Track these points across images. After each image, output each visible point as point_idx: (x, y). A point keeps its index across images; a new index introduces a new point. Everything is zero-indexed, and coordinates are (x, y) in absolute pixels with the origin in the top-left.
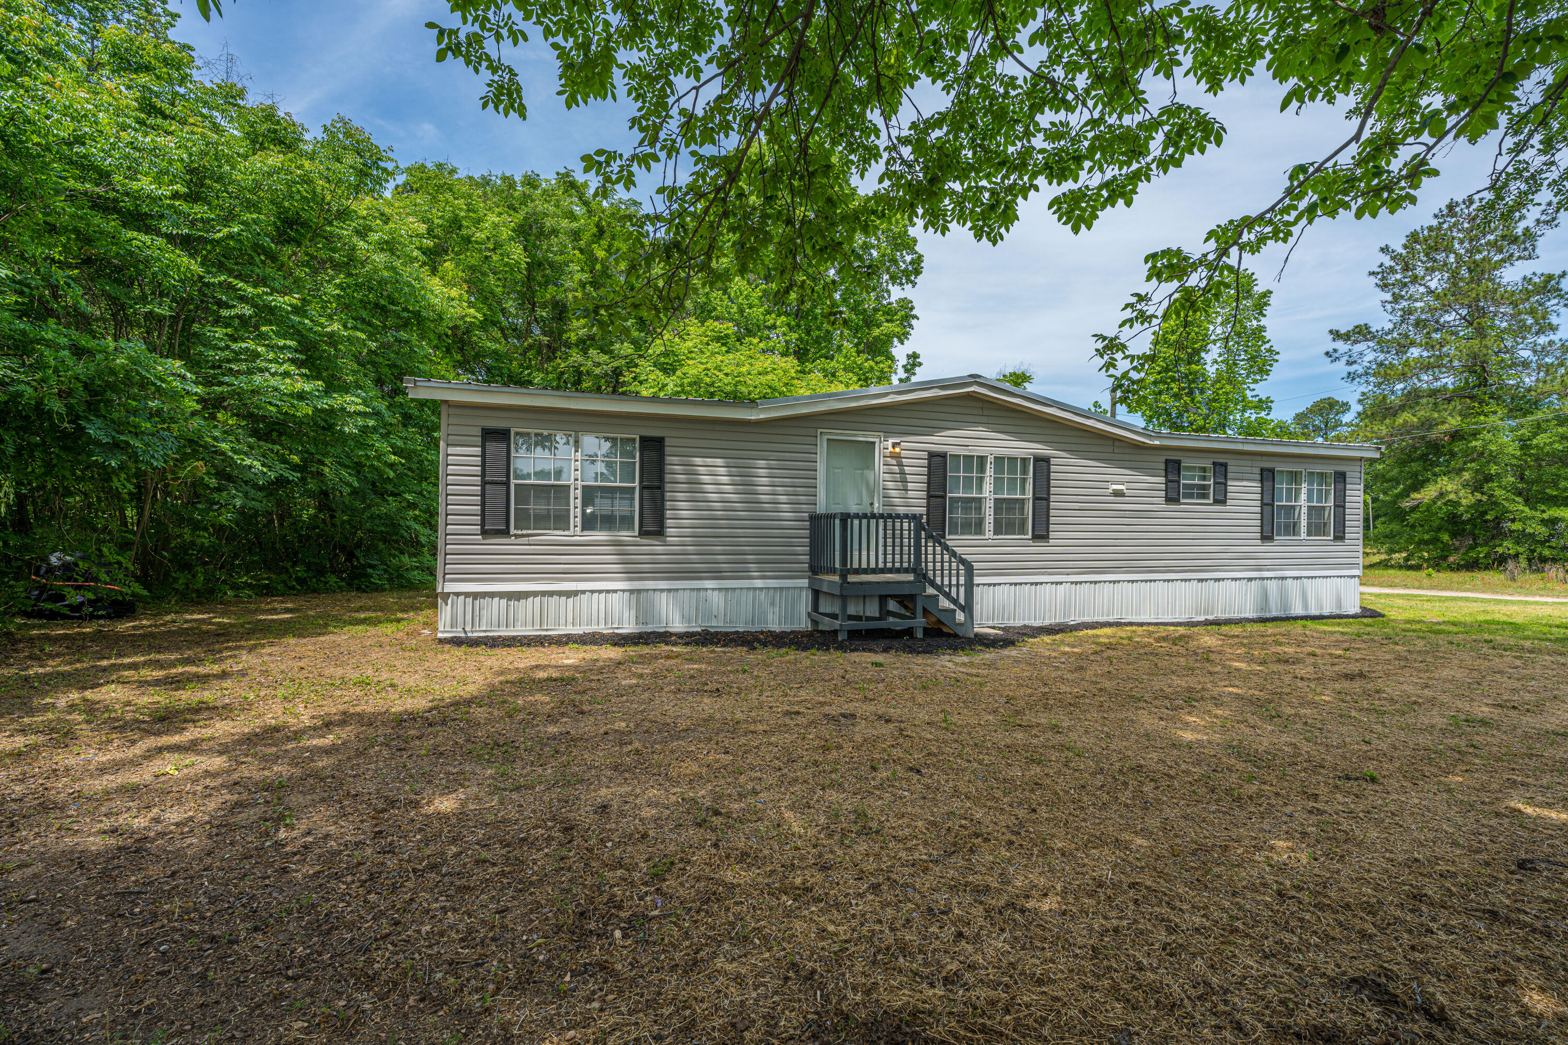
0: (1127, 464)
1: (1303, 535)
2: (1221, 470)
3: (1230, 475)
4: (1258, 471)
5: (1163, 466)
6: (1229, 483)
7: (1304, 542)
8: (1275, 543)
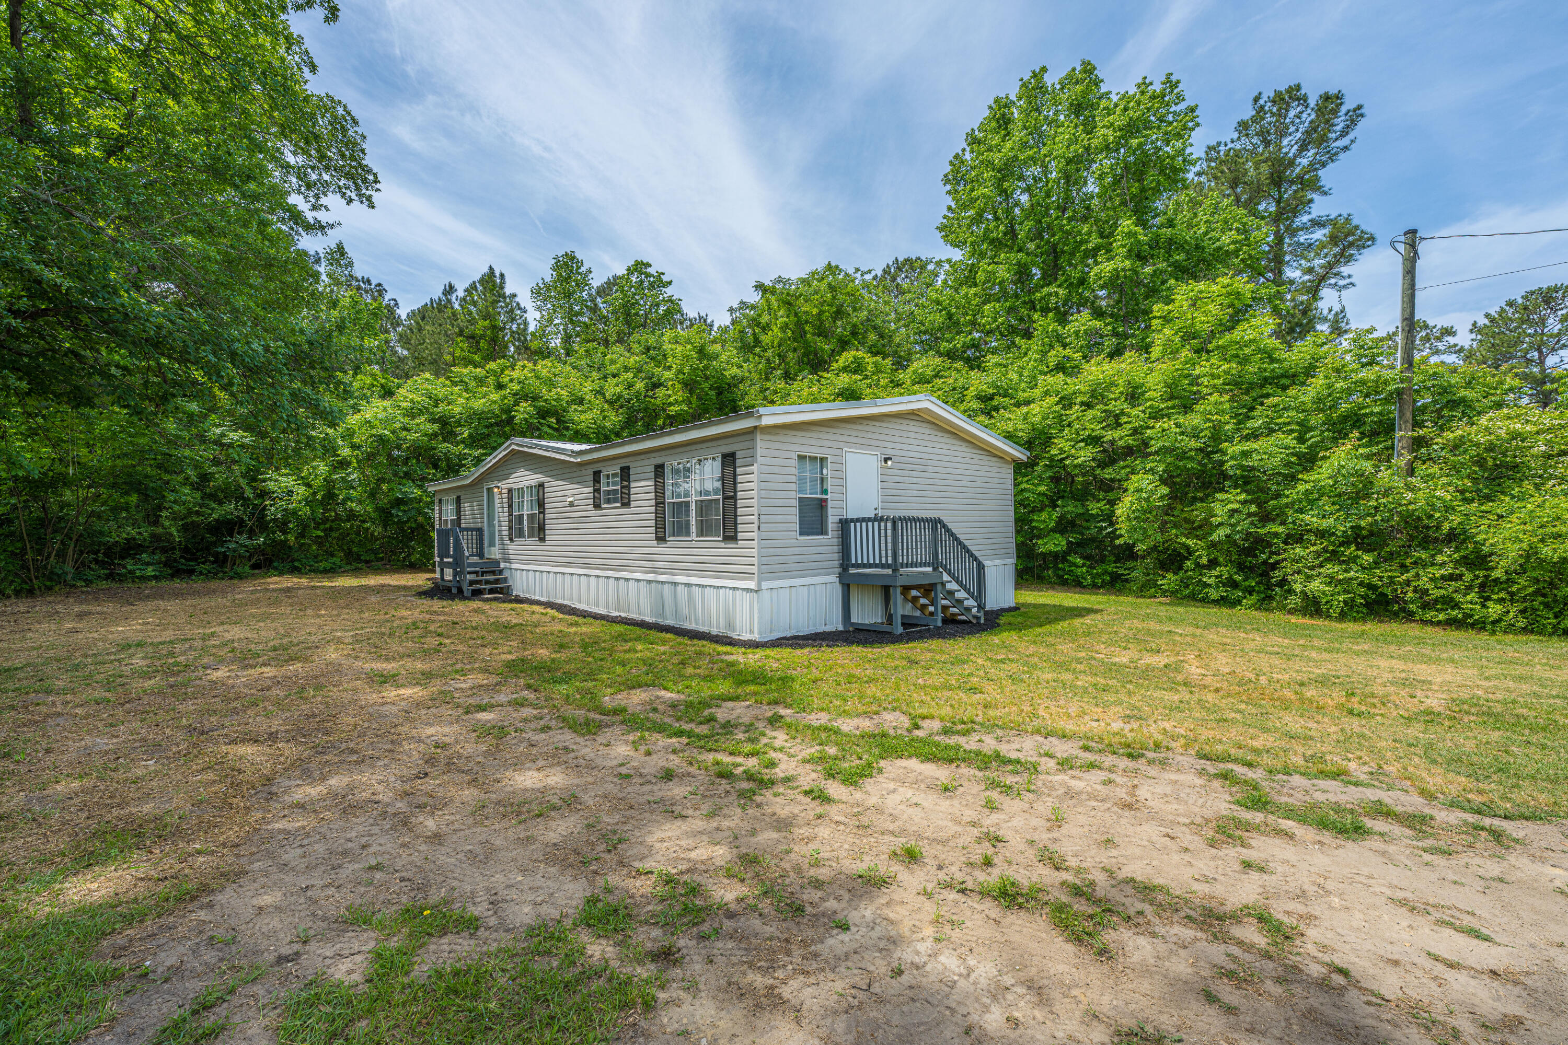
0: (575, 480)
1: (694, 536)
2: (625, 473)
3: (632, 478)
4: (652, 468)
5: (591, 477)
6: (632, 485)
7: (694, 544)
8: (669, 544)
